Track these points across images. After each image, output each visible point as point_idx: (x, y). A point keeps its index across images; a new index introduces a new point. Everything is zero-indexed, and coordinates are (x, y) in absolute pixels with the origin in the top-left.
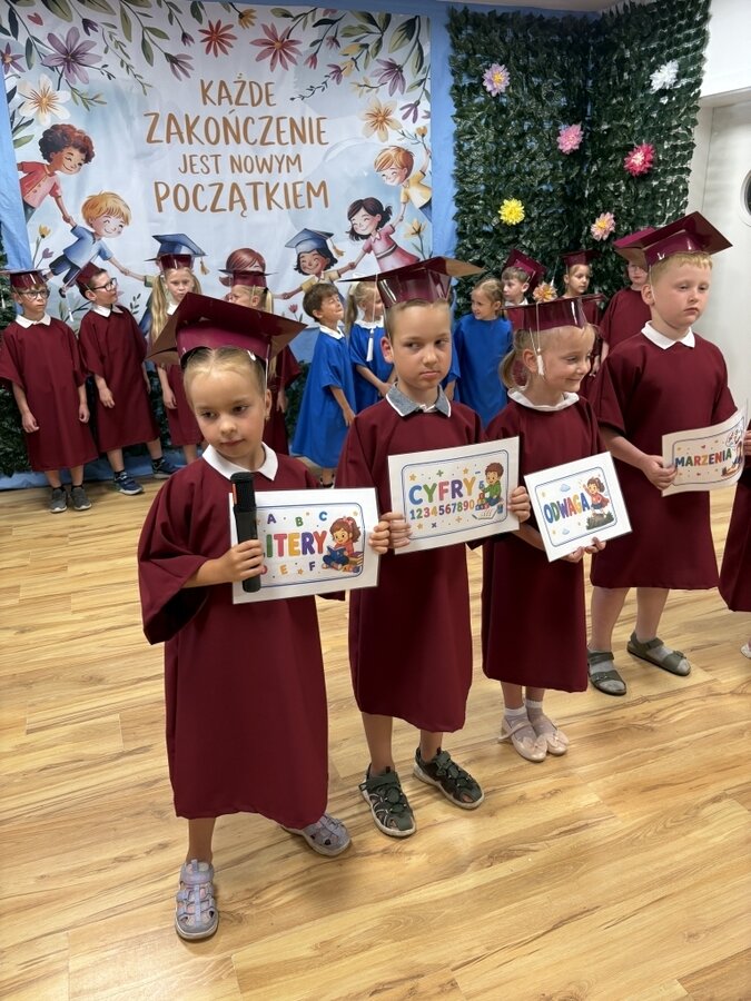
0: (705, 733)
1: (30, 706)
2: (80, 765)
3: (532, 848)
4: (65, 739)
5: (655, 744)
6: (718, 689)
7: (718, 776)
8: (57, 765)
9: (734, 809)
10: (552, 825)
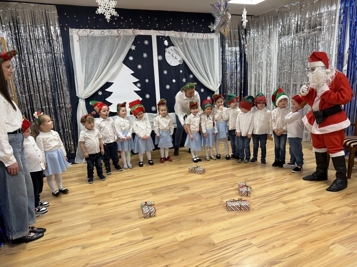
0: (324, 225)
1: (110, 227)
2: (132, 243)
3: (282, 261)
4: (124, 236)
5: (310, 229)
6: (324, 212)
7: (332, 237)
8: (125, 244)
9: (340, 246)
10: (286, 254)
